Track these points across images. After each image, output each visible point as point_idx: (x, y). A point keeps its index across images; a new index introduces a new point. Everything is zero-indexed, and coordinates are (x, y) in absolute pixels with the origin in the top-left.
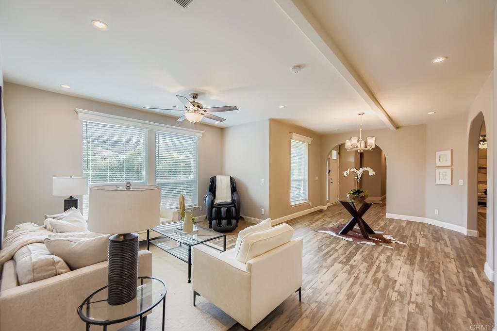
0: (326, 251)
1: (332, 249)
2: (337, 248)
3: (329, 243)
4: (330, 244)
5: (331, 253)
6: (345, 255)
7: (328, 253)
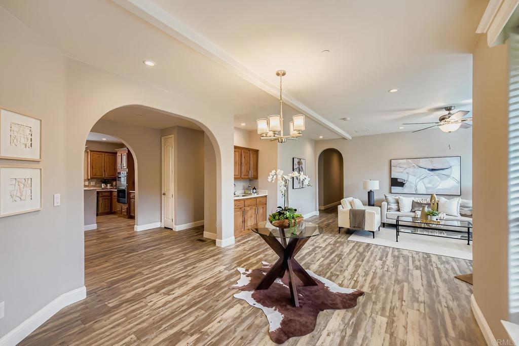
0: (333, 255)
1: (327, 258)
2: (322, 259)
3: (332, 265)
4: (331, 263)
5: (328, 254)
6: (316, 252)
7: (331, 254)
